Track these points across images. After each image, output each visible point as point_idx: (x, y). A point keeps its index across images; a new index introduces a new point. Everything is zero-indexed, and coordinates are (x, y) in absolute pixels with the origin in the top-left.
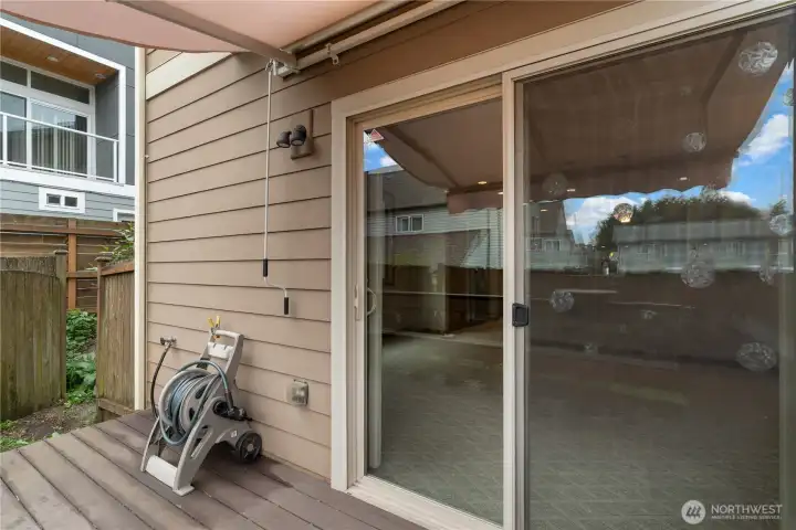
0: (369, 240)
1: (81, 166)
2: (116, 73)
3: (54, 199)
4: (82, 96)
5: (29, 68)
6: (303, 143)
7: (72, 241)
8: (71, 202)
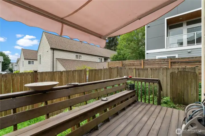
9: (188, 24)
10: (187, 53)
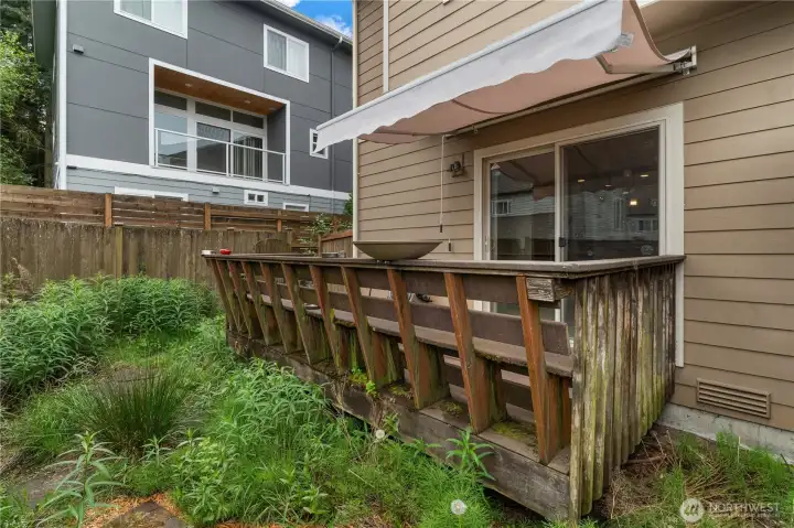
0: (492, 219)
1: (258, 173)
2: (284, 106)
3: (251, 197)
4: (257, 123)
5: (232, 109)
6: (459, 171)
7: (279, 224)
8: (260, 198)
9: (201, 109)
10: (209, 194)
